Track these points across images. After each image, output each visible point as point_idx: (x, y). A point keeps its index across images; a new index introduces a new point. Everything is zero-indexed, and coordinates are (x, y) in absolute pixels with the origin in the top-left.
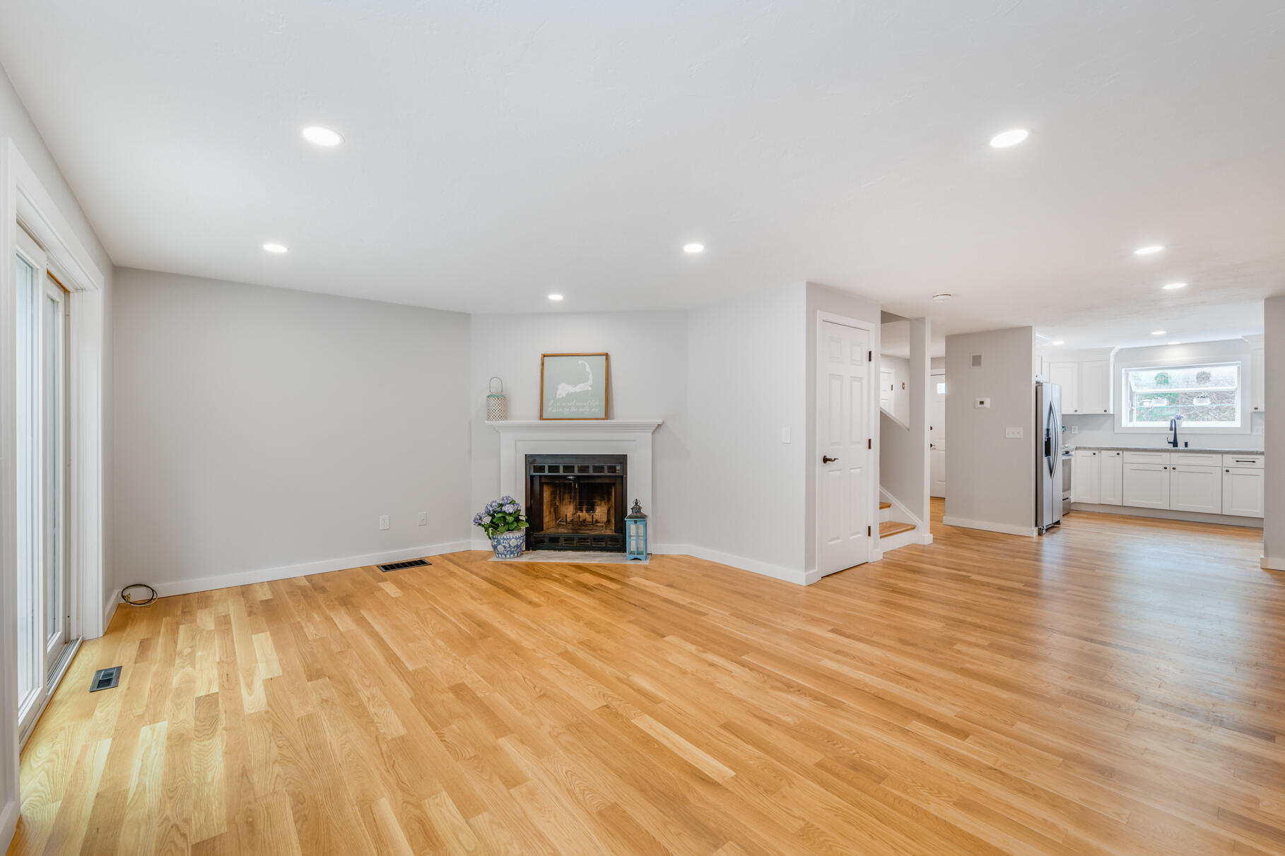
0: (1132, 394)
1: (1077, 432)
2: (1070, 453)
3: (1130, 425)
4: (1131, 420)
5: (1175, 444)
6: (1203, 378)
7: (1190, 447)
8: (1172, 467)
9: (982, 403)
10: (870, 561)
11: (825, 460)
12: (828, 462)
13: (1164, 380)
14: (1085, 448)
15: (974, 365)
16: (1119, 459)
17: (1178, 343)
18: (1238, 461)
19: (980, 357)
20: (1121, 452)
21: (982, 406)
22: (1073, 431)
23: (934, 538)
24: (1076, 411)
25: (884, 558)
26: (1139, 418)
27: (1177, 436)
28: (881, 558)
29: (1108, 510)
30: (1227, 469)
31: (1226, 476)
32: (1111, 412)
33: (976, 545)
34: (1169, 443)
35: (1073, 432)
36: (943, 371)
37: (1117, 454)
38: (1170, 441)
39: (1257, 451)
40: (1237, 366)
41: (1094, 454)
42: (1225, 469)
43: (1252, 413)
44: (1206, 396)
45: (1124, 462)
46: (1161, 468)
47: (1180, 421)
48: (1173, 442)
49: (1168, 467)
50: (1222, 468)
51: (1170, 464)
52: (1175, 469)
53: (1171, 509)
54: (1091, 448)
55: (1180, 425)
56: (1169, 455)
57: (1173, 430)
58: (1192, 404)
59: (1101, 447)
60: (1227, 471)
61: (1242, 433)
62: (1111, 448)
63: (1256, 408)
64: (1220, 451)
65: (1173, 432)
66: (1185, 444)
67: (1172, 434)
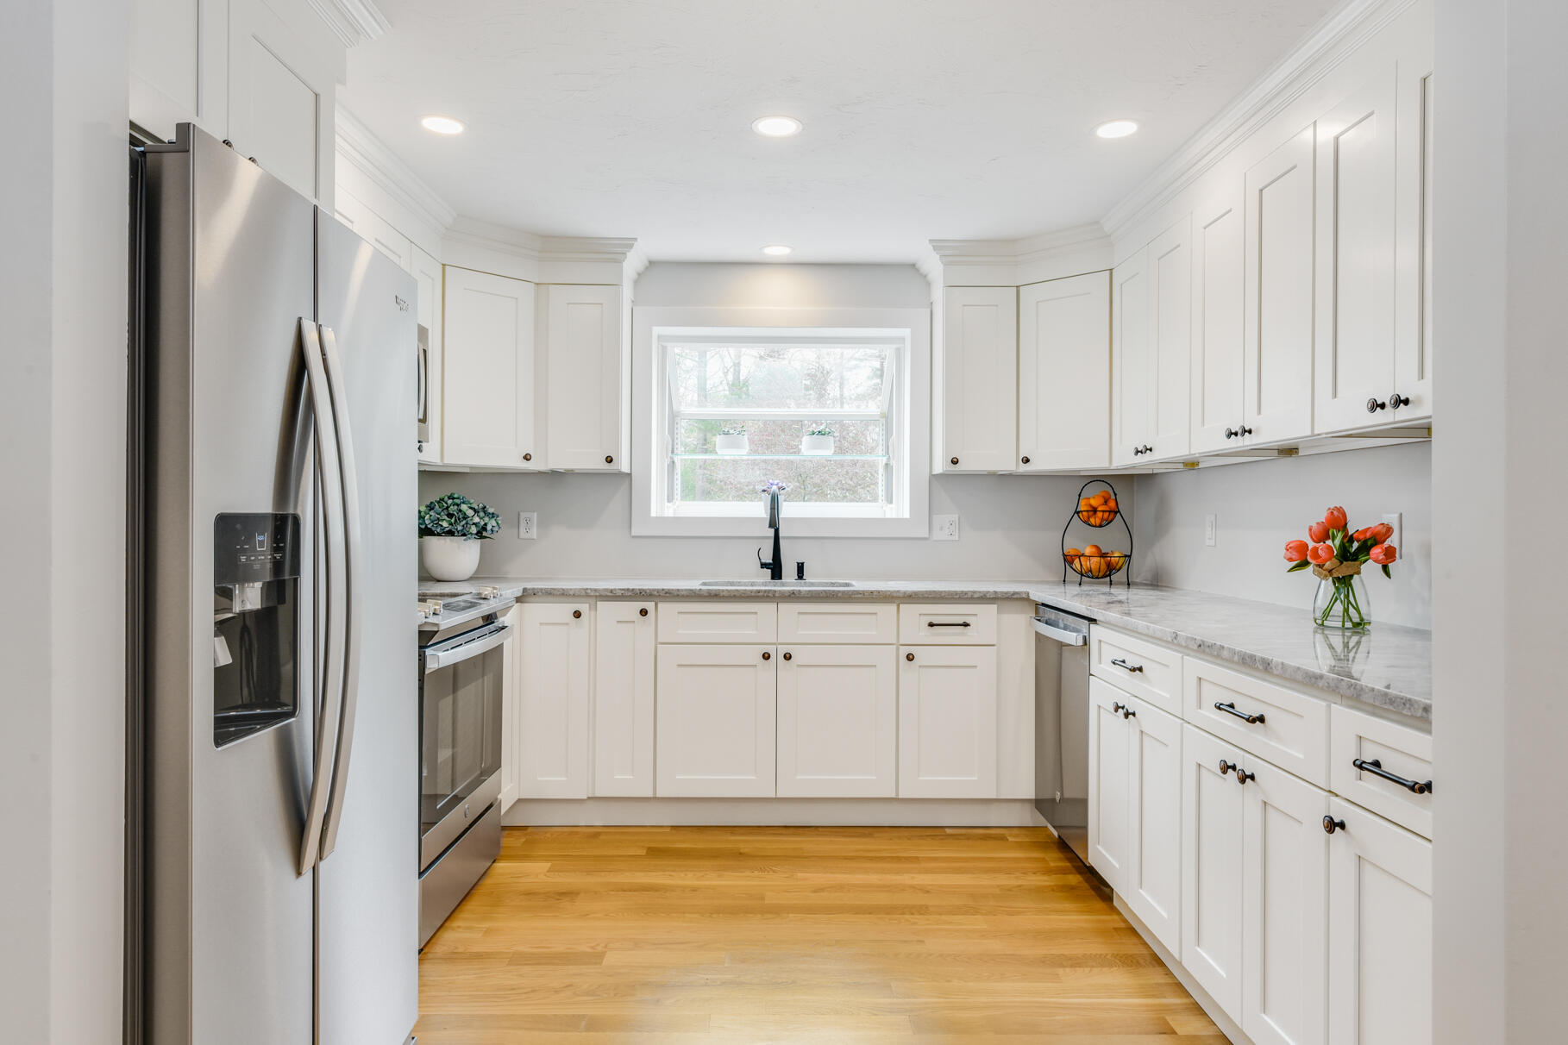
0: (674, 417)
1: (534, 533)
2: (503, 620)
3: (669, 511)
4: (670, 499)
5: (775, 569)
8: (783, 650)
14: (550, 594)
16: (645, 628)
18: (931, 625)
20: (650, 606)
22: (522, 530)
24: (527, 458)
26: (689, 492)
27: (782, 542)
30: (909, 650)
31: (909, 672)
32: (625, 468)
34: (763, 565)
35: (523, 535)
37: (641, 611)
38: (763, 561)
39: (974, 592)
40: (894, 346)
41: (577, 615)
42: (904, 651)
43: (934, 478)
44: (827, 430)
45: (660, 640)
46: (755, 654)
47: (781, 498)
48: (771, 561)
49: (771, 650)
50: (898, 649)
51: (775, 641)
52: (788, 657)
53: (778, 796)
54: (571, 593)
55: (788, 510)
56: (765, 609)
57: (770, 526)
58: (798, 452)
59: (596, 590)
60: (910, 658)
61: (926, 535)
62: (619, 593)
63: (955, 462)
64: (895, 594)
65: (771, 532)
66: (798, 567)
67: (768, 538)
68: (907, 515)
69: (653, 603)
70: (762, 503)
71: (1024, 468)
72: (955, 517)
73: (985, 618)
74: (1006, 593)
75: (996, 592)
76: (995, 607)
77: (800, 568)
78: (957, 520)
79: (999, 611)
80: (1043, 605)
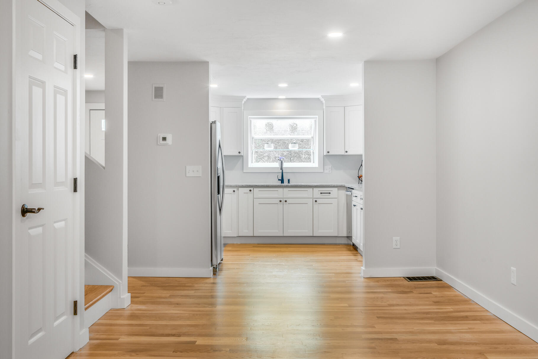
3: (253, 166)
5: (282, 181)
6: (294, 129)
7: (291, 184)
8: (285, 200)
9: (164, 139)
10: (77, 349)
11: (25, 211)
12: (28, 214)
13: (270, 127)
14: (227, 186)
15: (156, 97)
16: (250, 195)
17: (284, 97)
18: (321, 193)
19: (161, 89)
20: (252, 189)
21: (164, 142)
23: (132, 297)
25: (90, 339)
27: (284, 174)
28: (87, 340)
29: (243, 241)
30: (316, 199)
31: (316, 206)
32: (242, 154)
33: (171, 296)
34: (279, 180)
36: (102, 106)
37: (250, 190)
38: (279, 179)
39: (332, 185)
40: (314, 120)
41: (234, 191)
42: (314, 200)
43: (324, 156)
44: (296, 142)
45: (254, 197)
46: (277, 201)
47: (283, 162)
48: (281, 179)
49: (282, 200)
50: (313, 199)
51: (282, 197)
52: (286, 201)
53: (284, 235)
54: (233, 186)
55: (285, 165)
56: (280, 190)
57: (281, 169)
58: (288, 148)
59: (239, 185)
60: (316, 201)
61: (322, 171)
62: (244, 186)
63: (328, 152)
64: (312, 186)
65: (281, 171)
66: (288, 180)
67: (280, 172)
68: (317, 166)
69: (253, 188)
70: (278, 163)
71: (346, 154)
72: (330, 166)
73: (334, 191)
74: (340, 185)
75: (337, 185)
76: (337, 189)
77: (289, 180)
78: (331, 167)
79: (338, 190)
80: (348, 188)
